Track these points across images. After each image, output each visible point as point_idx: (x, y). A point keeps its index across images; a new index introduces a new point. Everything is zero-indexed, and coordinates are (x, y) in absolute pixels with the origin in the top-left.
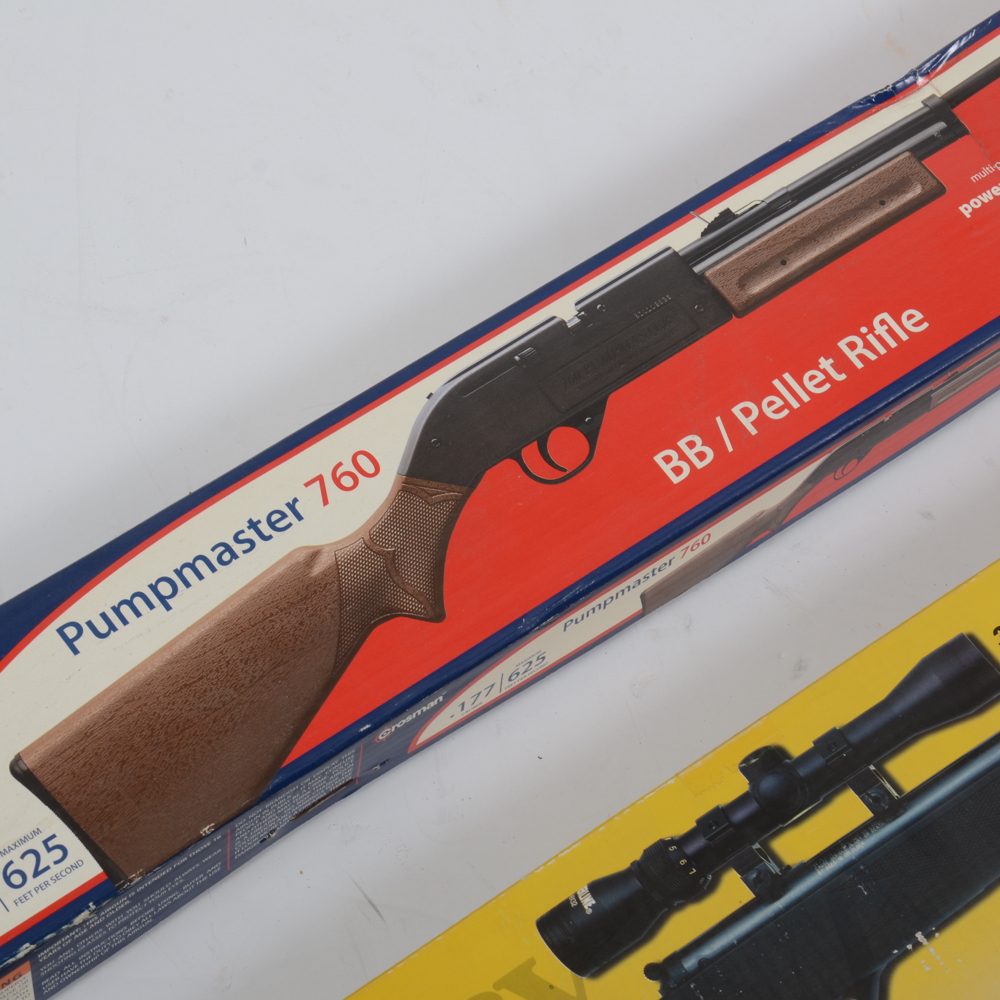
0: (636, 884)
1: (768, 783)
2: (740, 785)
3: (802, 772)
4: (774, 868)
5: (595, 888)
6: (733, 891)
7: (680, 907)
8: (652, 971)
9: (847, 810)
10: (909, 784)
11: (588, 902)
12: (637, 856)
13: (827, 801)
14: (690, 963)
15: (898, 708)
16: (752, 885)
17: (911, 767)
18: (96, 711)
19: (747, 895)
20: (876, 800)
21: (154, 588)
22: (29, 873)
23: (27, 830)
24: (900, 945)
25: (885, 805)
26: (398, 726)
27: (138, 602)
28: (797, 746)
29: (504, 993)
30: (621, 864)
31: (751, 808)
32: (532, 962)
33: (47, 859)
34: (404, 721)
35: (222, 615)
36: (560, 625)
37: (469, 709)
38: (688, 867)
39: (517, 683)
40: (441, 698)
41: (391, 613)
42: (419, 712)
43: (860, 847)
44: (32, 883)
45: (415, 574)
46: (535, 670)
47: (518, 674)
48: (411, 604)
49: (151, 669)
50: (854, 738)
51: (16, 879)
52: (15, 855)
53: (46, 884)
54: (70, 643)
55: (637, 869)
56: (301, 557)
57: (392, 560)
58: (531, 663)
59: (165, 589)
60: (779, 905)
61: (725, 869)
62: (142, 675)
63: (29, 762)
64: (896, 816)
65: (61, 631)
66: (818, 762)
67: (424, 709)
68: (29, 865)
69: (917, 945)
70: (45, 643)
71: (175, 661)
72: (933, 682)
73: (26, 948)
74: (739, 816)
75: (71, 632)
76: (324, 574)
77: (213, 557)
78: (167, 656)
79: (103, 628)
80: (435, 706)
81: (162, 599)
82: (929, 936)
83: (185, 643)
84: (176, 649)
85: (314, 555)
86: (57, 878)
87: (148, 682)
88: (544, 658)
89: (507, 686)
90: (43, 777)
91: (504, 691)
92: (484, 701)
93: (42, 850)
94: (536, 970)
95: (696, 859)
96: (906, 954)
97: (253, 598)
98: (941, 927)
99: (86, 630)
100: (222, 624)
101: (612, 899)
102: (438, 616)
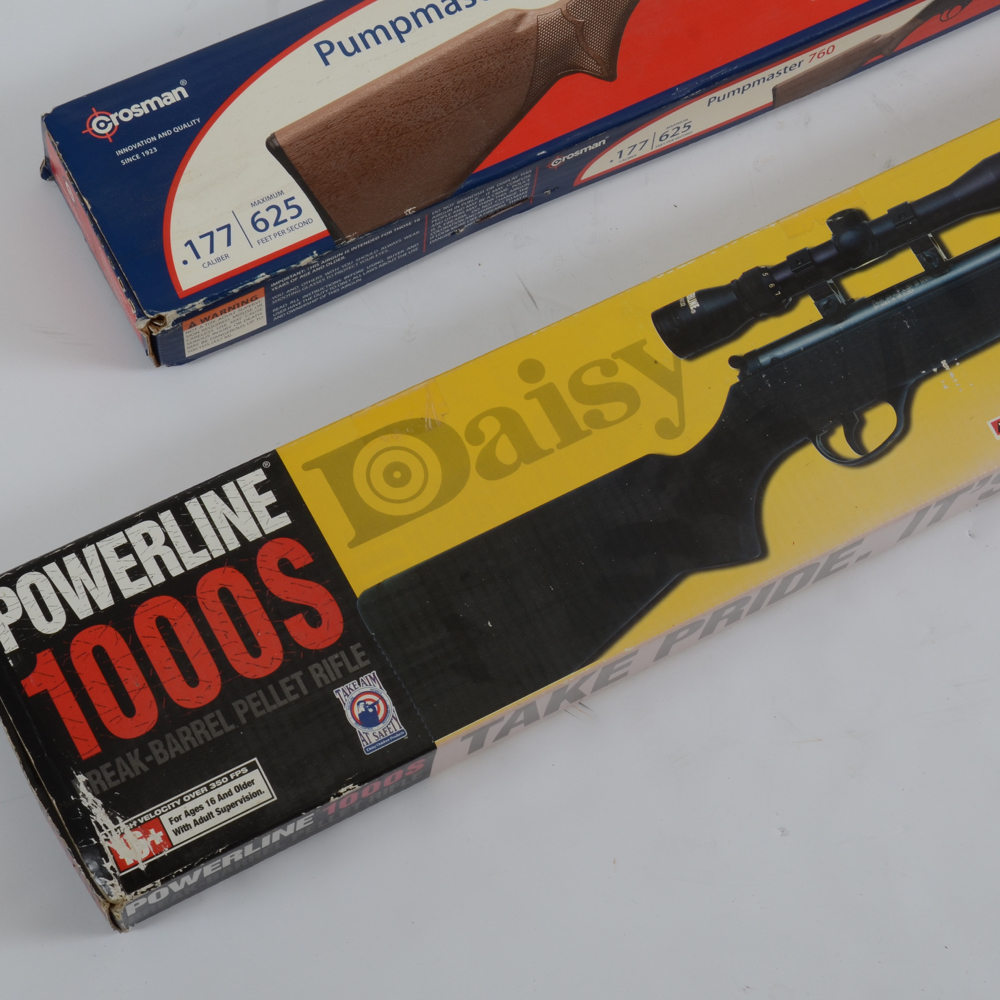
0: (733, 297)
1: (847, 236)
2: (825, 235)
3: (875, 231)
4: (841, 299)
5: (701, 295)
6: (806, 311)
7: (764, 318)
8: (734, 361)
9: (905, 264)
10: (956, 252)
11: (694, 305)
12: (737, 276)
13: (890, 256)
14: (765, 360)
15: (958, 194)
16: (821, 310)
17: (960, 239)
18: (337, 110)
19: (818, 316)
20: (929, 259)
21: (393, 24)
22: (271, 222)
23: (273, 190)
24: (928, 367)
25: (935, 263)
26: (568, 158)
27: (380, 33)
28: (875, 211)
29: (619, 362)
30: (724, 280)
31: (832, 252)
32: (644, 342)
33: (286, 214)
34: (573, 155)
35: (443, 52)
36: (705, 100)
37: (626, 159)
38: (774, 290)
39: (666, 145)
40: (604, 142)
41: (574, 69)
42: (586, 149)
43: (910, 292)
44: (272, 229)
45: (597, 41)
46: (682, 136)
47: (667, 136)
48: (590, 64)
49: (383, 85)
50: (920, 211)
51: (261, 225)
52: (262, 208)
53: (283, 232)
54: (323, 56)
55: (736, 286)
56: (511, 17)
57: (580, 29)
58: (679, 128)
59: (402, 26)
60: (840, 326)
61: (804, 295)
62: (375, 89)
63: (281, 141)
64: (942, 273)
65: (317, 46)
66: (889, 226)
67: (590, 148)
68: (271, 216)
69: (941, 369)
70: (304, 54)
71: (403, 81)
72: (989, 177)
73: (262, 277)
74: (821, 257)
75: (325, 48)
76: (527, 32)
77: (442, 7)
78: (397, 77)
79: (350, 48)
80: (599, 147)
81: (399, 34)
82: (951, 364)
83: (411, 69)
84: (404, 72)
85: (521, 16)
86: (291, 229)
87: (379, 94)
88: (689, 127)
89: (658, 145)
90: (290, 153)
91: (655, 149)
92: (638, 154)
93: (283, 207)
94: (646, 348)
95: (781, 284)
96: (931, 375)
97: (469, 43)
98: (961, 359)
99: (337, 48)
100: (442, 59)
101: (712, 305)
102: (610, 76)
